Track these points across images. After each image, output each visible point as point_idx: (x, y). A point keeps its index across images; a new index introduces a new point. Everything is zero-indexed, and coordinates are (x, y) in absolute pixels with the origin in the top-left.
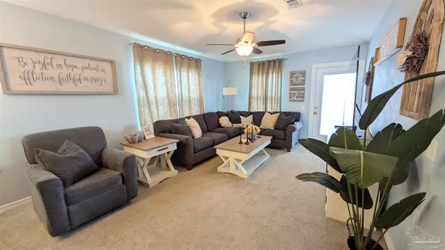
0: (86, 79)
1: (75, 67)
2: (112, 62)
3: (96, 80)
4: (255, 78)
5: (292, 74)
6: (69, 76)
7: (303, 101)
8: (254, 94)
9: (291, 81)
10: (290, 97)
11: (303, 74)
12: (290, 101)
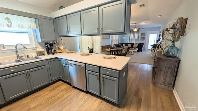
4: (131, 34)
7: (144, 40)
9: (141, 35)
10: (141, 39)
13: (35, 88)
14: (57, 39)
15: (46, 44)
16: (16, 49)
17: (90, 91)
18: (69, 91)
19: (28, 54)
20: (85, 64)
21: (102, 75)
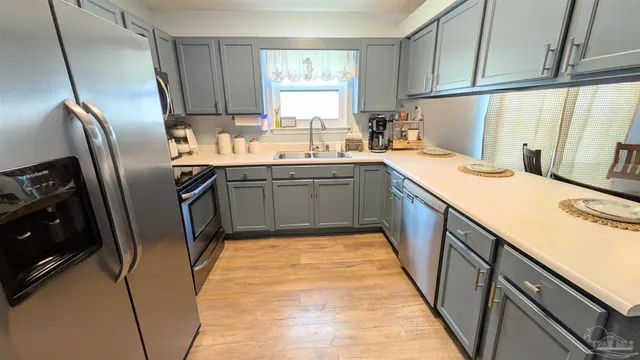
13: (323, 224)
14: (405, 105)
15: (371, 120)
16: (311, 129)
17: (443, 311)
18: (386, 274)
19: (327, 143)
20: (449, 206)
21: (501, 279)
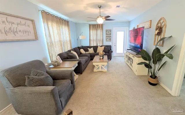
0: (20, 31)
1: (13, 23)
2: (32, 21)
3: (26, 32)
4: (91, 31)
5: (107, 31)
6: (10, 29)
7: (111, 41)
8: (92, 38)
9: (106, 33)
10: (106, 40)
11: (110, 31)
12: (106, 41)
